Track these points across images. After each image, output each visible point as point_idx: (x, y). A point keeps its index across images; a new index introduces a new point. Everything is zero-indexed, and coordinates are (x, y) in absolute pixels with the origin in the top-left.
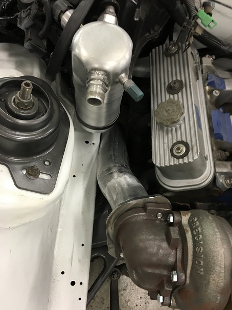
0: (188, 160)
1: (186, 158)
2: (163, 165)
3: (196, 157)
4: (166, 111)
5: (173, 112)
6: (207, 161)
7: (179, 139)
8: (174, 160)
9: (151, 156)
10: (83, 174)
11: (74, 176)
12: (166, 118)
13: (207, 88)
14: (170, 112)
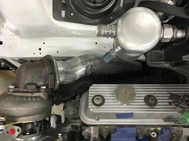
0: (90, 105)
1: (92, 104)
2: (89, 90)
3: (91, 110)
4: (126, 92)
5: (124, 96)
6: (95, 120)
7: (106, 101)
8: (91, 97)
9: (97, 84)
10: (99, 49)
11: (96, 43)
12: (120, 91)
13: (159, 129)
14: (124, 94)
